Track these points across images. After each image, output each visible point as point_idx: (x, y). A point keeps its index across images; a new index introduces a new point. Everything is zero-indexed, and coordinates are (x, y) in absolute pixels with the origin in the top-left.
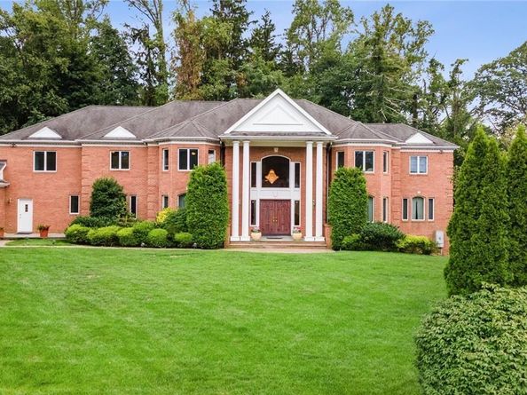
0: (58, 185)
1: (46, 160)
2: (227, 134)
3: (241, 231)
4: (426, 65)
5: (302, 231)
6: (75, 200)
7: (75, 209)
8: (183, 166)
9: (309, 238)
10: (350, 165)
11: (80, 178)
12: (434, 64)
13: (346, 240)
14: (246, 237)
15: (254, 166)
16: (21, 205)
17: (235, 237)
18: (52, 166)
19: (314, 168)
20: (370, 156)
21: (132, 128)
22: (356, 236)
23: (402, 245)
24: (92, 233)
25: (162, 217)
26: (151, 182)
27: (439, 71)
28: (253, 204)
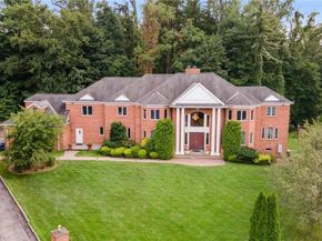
0: (93, 121)
1: (88, 110)
2: (173, 105)
3: (180, 148)
4: (293, 17)
5: (210, 150)
6: (102, 129)
7: (102, 133)
8: (152, 118)
9: (213, 153)
10: (234, 119)
11: (104, 120)
12: (297, 15)
13: (231, 157)
14: (182, 153)
15: (186, 117)
16: (77, 130)
17: (177, 153)
18: (90, 113)
19: (217, 119)
20: (244, 113)
21: (127, 95)
22: (235, 156)
23: (256, 161)
24: (112, 151)
25: (143, 143)
26: (138, 122)
27: (300, 19)
28: (186, 134)
